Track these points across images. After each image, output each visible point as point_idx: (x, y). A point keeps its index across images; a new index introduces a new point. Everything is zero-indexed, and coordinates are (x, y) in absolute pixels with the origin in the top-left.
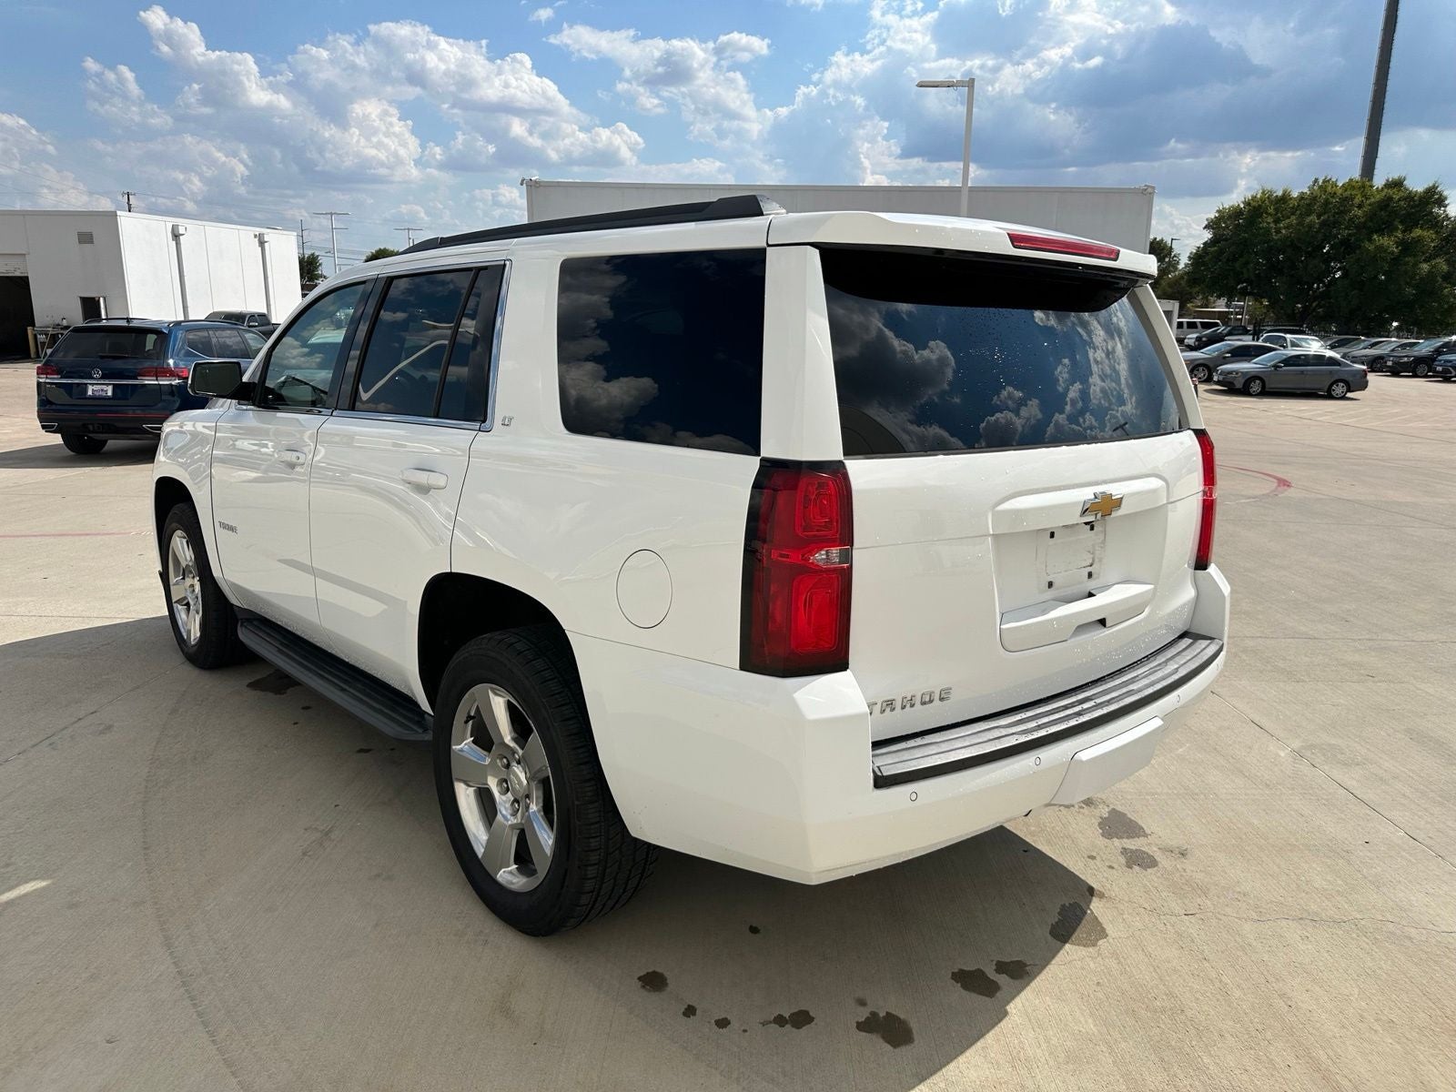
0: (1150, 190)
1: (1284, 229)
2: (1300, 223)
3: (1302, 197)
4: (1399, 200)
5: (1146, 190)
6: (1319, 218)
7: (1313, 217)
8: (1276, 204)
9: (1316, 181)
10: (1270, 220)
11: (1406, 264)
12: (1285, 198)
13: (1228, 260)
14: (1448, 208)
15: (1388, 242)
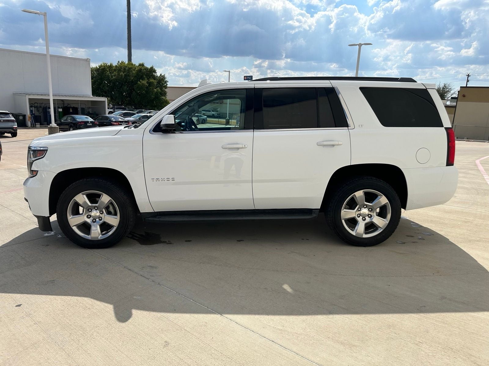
0: (88, 60)
1: (114, 76)
2: (119, 75)
3: (116, 66)
4: (144, 69)
5: (87, 60)
6: (124, 73)
7: (122, 73)
8: (109, 68)
9: (119, 62)
10: (108, 72)
11: (150, 89)
12: (111, 66)
13: (98, 84)
14: (157, 73)
15: (145, 82)
